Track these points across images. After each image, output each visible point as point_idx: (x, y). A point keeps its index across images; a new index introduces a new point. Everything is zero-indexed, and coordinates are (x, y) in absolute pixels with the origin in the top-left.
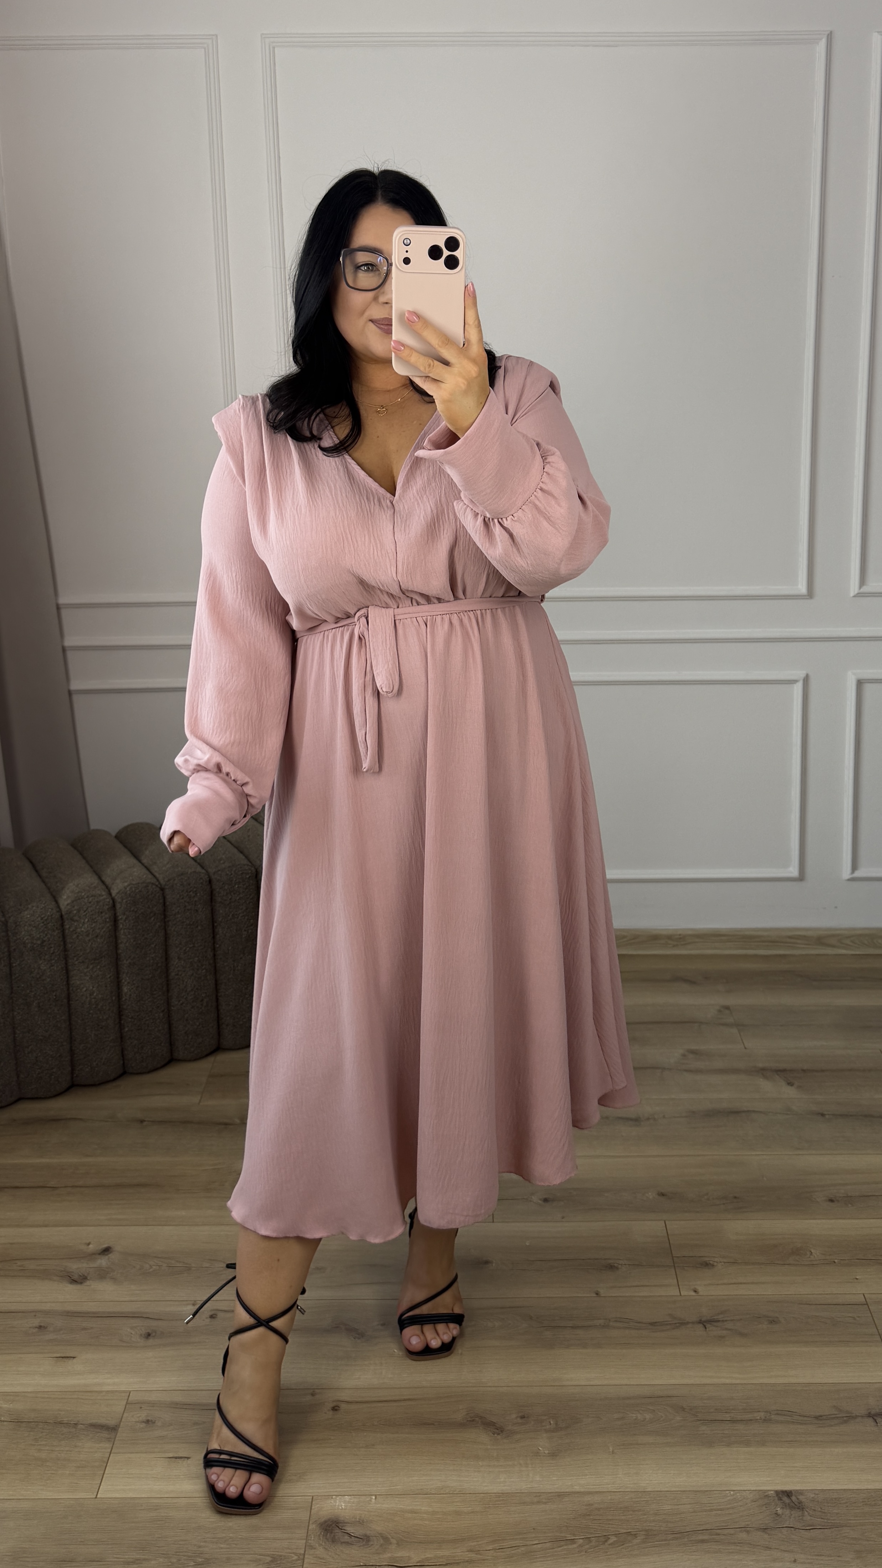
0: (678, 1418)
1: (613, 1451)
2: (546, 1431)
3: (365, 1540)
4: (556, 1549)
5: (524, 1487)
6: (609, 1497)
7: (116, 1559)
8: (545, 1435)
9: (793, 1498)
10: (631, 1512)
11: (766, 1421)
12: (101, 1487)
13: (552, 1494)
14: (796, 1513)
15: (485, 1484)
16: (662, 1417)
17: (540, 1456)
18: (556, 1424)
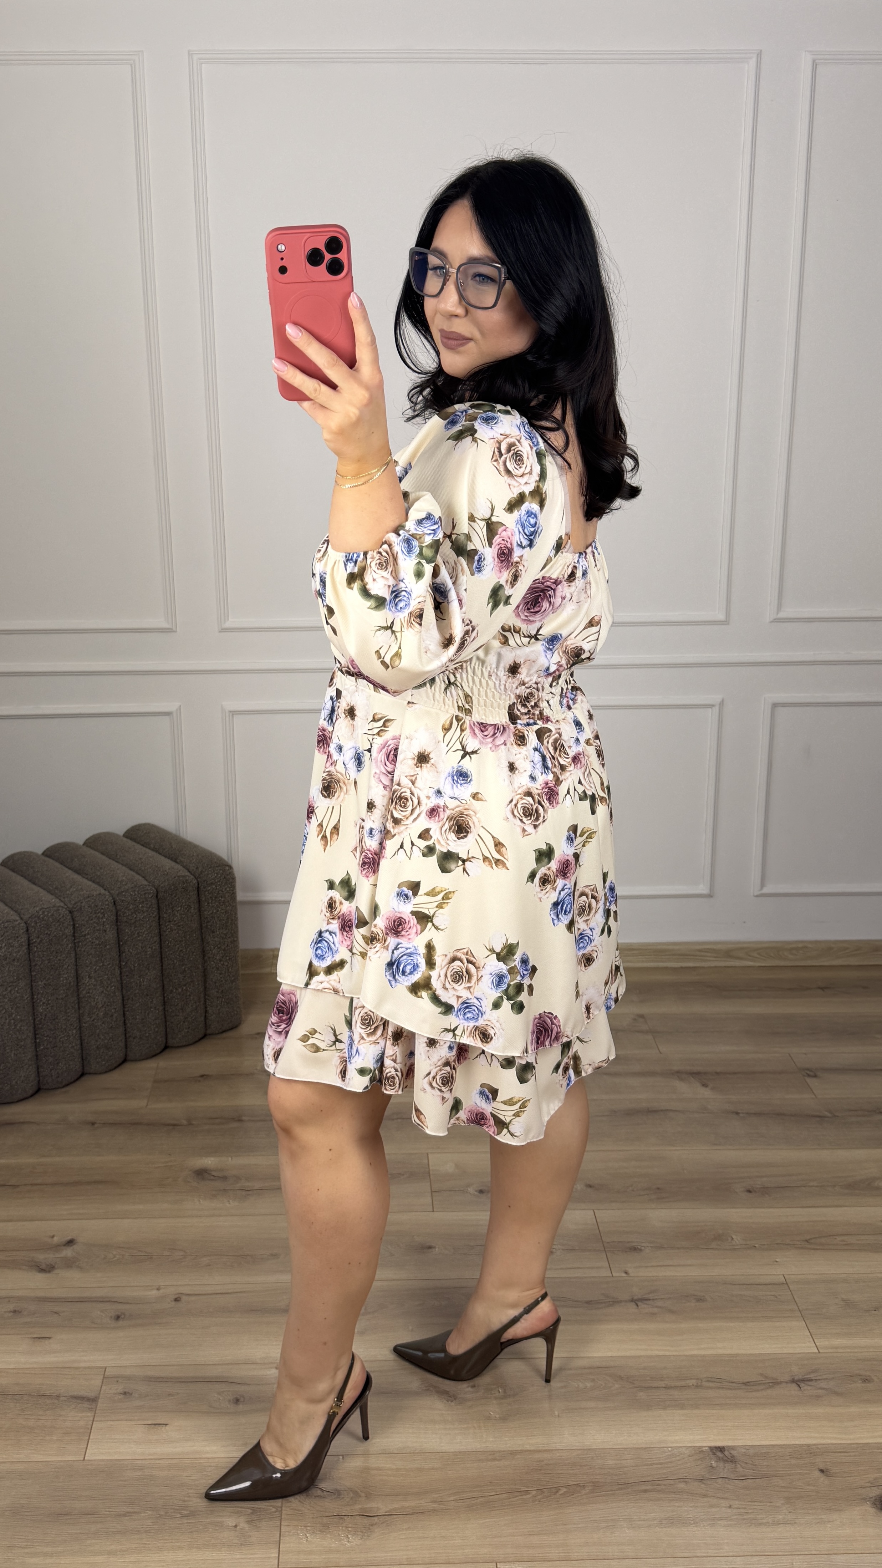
0: (617, 1386)
1: (559, 1416)
2: (496, 1398)
3: (337, 1494)
4: (512, 1500)
5: (479, 1446)
6: (558, 1455)
7: (108, 1513)
8: (494, 1402)
9: (726, 1453)
10: (579, 1467)
11: (697, 1386)
12: (88, 1451)
13: (504, 1453)
14: (729, 1466)
15: (442, 1445)
16: (602, 1385)
17: (491, 1420)
18: (505, 1392)
